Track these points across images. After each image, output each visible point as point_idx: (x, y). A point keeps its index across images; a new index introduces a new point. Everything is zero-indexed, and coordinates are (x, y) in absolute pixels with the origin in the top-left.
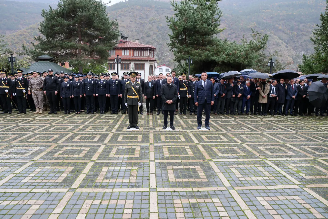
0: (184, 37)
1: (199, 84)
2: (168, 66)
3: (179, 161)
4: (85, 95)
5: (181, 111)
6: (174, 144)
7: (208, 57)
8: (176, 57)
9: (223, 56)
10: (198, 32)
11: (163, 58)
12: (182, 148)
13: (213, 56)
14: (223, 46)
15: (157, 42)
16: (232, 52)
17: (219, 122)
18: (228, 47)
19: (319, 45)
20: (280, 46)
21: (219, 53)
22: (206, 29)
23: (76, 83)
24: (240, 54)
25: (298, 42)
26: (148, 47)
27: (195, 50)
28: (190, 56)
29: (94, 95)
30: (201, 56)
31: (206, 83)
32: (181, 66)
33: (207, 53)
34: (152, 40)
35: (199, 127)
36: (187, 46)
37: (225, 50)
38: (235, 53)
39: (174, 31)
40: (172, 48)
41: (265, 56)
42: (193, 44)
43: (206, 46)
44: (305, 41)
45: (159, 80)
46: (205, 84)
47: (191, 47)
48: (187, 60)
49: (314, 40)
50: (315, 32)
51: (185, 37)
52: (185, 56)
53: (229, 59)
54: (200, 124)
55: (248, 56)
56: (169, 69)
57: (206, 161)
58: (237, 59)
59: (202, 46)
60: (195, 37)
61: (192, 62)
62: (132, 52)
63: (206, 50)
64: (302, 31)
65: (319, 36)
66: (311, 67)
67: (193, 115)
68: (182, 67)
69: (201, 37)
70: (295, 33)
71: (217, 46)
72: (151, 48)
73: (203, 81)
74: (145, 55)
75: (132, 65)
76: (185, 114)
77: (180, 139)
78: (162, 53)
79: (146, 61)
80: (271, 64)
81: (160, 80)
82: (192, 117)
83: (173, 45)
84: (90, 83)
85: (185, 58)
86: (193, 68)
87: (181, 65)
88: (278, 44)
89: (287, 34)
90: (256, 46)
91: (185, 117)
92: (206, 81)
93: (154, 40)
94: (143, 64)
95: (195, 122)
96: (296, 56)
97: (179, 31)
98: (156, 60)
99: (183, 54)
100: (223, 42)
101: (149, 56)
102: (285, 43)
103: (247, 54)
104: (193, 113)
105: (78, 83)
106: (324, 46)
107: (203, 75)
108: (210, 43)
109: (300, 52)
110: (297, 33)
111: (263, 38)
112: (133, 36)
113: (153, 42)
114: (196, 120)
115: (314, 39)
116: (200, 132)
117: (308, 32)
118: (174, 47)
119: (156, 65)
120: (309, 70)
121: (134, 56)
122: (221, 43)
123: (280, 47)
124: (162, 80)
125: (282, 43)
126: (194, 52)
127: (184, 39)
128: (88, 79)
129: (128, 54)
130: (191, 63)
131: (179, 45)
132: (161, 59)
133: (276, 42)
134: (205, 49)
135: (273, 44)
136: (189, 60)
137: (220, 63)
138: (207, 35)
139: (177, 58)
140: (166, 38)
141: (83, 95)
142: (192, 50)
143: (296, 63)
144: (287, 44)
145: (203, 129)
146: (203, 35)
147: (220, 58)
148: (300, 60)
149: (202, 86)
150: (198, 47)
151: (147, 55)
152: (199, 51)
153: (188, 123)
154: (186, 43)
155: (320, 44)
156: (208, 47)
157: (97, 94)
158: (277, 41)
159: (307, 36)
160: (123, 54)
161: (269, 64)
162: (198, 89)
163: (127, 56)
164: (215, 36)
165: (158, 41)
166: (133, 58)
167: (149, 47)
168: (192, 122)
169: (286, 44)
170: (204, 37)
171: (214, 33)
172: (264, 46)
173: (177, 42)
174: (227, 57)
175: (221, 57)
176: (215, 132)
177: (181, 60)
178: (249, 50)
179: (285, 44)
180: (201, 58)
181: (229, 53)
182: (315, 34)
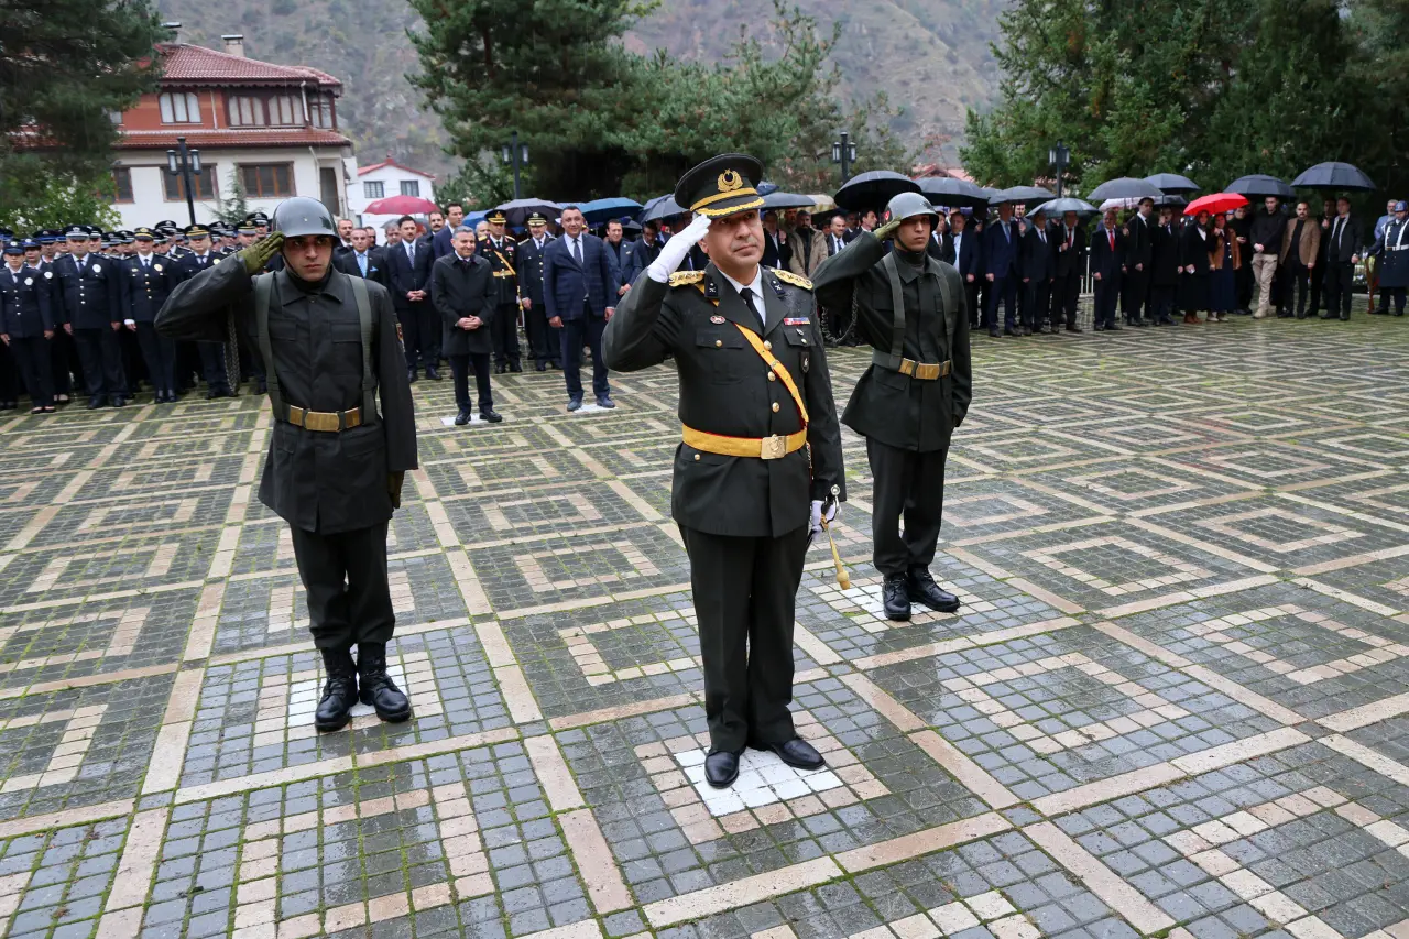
0: (481, 46)
1: (560, 252)
2: (407, 164)
3: (518, 490)
4: (68, 327)
5: (500, 361)
6: (491, 456)
7: (591, 134)
8: (458, 139)
9: (653, 131)
10: (540, 27)
11: (380, 123)
12: (522, 462)
13: (611, 128)
14: (649, 84)
15: (338, 41)
16: (686, 110)
17: (649, 383)
18: (670, 87)
19: (1021, 72)
20: (925, 54)
21: (636, 115)
22: (573, 17)
23: (15, 279)
24: (719, 121)
26: (300, 80)
27: (538, 108)
28: (515, 133)
29: (116, 325)
30: (563, 132)
31: (581, 245)
32: (481, 172)
33: (585, 117)
34: (308, 31)
35: (573, 404)
36: (501, 87)
37: (661, 100)
38: (701, 116)
39: (437, 24)
40: (432, 97)
41: (835, 114)
42: (524, 76)
43: (584, 85)
45: (402, 245)
46: (577, 248)
47: (517, 95)
48: (506, 151)
49: (1003, 52)
50: (1006, 21)
51: (488, 46)
52: (494, 134)
53: (676, 142)
54: (575, 392)
55: (750, 126)
56: (416, 182)
57: (598, 481)
58: (707, 141)
59: (566, 86)
60: (532, 48)
61: (526, 158)
62: (215, 104)
63: (584, 104)
65: (1019, 37)
66: (997, 161)
67: (551, 373)
68: (485, 178)
69: (555, 49)
71: (627, 85)
72: (315, 80)
73: (569, 241)
74: (287, 119)
75: (226, 172)
76: (516, 369)
77: (512, 443)
78: (369, 100)
79: (300, 147)
80: (842, 153)
81: (407, 245)
82: (548, 378)
83: (434, 83)
84: (87, 273)
85: (496, 140)
86: (533, 182)
87: (478, 168)
88: (913, 49)
90: (776, 87)
91: (520, 379)
92: (580, 238)
93: (317, 33)
94: (286, 168)
95: (562, 392)
97: (458, 23)
98: (348, 144)
99: (486, 124)
100: (653, 67)
101: (308, 124)
102: (943, 45)
103: (745, 120)
104: (548, 365)
105: (22, 277)
106: (1035, 76)
108: (600, 72)
112: (196, 11)
113: (314, 39)
114: (562, 383)
115: (1003, 48)
116: (577, 417)
118: (442, 93)
119: (351, 164)
120: (992, 170)
121: (228, 123)
122: (645, 71)
123: (926, 58)
124: (414, 244)
125: (931, 42)
126: (534, 113)
127: (481, 53)
128: (75, 259)
129: (195, 117)
130: (522, 161)
131: (463, 85)
132: (369, 132)
133: (907, 37)
134: (575, 101)
135: (896, 48)
136: (515, 150)
137: (641, 156)
138: (581, 39)
139: (460, 143)
140: (383, 21)
141: (59, 331)
142: (520, 108)
144: (952, 45)
145: (589, 407)
146: (565, 41)
147: (642, 136)
149: (567, 256)
150: (545, 92)
151: (299, 120)
152: (550, 110)
153: (534, 396)
154: (492, 75)
155: (1023, 68)
156: (589, 92)
157: (129, 322)
158: (912, 34)
160: (167, 117)
161: (838, 154)
162: (556, 271)
163: (188, 124)
164: (612, 40)
165: (341, 34)
166: (227, 135)
167: (307, 79)
168: (550, 393)
169: (947, 48)
170: (570, 48)
171: (610, 31)
173: (454, 69)
174: (670, 131)
175: (645, 131)
176: (632, 412)
177: (477, 149)
178: (750, 103)
179: (945, 48)
180: (564, 139)
181: (675, 116)
182: (1006, 29)
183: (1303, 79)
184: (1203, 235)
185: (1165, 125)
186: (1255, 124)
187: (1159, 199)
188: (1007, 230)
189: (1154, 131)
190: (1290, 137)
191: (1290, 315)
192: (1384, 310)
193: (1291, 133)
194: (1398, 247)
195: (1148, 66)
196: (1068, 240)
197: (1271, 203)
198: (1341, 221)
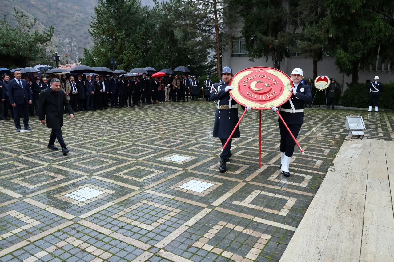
19: (97, 39)
25: (59, 25)
35: (18, 130)
44: (67, 25)
46: (20, 83)
49: (92, 33)
50: (92, 24)
64: (62, 12)
65: (96, 29)
70: (54, 13)
80: (56, 58)
89: (44, 12)
90: (42, 38)
96: (59, 43)
106: (102, 40)
107: (18, 74)
109: (64, 39)
110: (57, 13)
111: (50, 30)
115: (91, 31)
117: (69, 14)
143: (62, 52)
144: (46, 26)
148: (65, 49)
159: (69, 18)
161: (54, 58)
172: (50, 38)
181: (6, 43)
182: (92, 26)
183: (169, 47)
184: (156, 82)
185: (138, 55)
186: (159, 56)
187: (147, 73)
188: (115, 81)
189: (136, 56)
190: (167, 60)
191: (175, 101)
192: (193, 100)
193: (167, 59)
194: (195, 86)
195: (132, 40)
196: (129, 83)
197: (170, 76)
198: (185, 80)
